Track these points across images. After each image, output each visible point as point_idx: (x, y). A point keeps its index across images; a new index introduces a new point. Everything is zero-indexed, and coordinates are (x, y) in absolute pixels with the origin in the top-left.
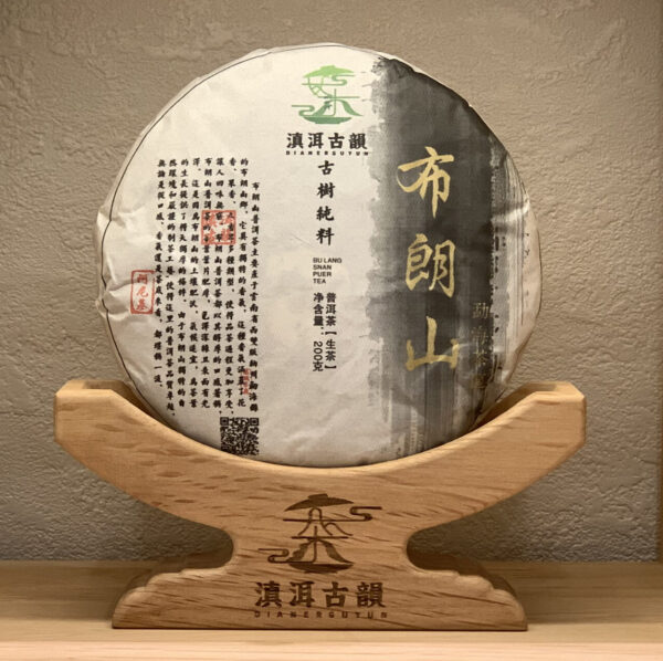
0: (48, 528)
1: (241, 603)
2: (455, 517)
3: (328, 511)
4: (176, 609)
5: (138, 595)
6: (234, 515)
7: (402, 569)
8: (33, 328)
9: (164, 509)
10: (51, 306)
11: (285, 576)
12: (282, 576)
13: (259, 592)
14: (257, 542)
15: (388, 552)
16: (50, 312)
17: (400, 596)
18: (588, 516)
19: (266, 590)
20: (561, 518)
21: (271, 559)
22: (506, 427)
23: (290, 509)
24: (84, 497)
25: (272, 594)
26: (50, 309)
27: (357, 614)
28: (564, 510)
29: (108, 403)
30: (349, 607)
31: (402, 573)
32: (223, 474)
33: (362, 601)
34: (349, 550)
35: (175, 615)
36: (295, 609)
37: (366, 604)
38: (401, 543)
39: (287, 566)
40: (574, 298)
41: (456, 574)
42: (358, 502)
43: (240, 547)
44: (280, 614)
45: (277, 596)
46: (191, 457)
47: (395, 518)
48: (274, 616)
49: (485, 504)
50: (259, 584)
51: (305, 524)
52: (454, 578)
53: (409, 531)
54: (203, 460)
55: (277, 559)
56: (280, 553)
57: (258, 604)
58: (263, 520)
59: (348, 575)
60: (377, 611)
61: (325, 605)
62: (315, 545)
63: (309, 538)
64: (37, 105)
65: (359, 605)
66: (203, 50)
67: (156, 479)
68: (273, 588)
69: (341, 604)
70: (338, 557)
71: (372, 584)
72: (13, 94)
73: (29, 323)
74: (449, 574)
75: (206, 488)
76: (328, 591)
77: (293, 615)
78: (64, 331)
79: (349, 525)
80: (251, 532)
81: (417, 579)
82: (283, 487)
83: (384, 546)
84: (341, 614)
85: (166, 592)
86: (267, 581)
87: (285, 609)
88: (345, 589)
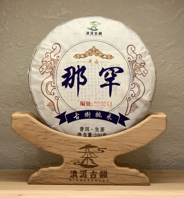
0: (12, 160)
1: (65, 177)
2: (129, 151)
3: (91, 150)
4: (46, 178)
5: (35, 174)
6: (63, 151)
7: (113, 167)
8: (8, 100)
9: (43, 149)
10: (13, 93)
11: (79, 169)
12: (78, 169)
13: (71, 173)
14: (70, 158)
15: (109, 162)
16: (13, 95)
17: (112, 175)
18: (175, 156)
19: (73, 173)
20: (167, 157)
21: (75, 164)
22: (143, 125)
23: (80, 149)
24: (23, 151)
25: (75, 174)
26: (13, 94)
27: (100, 180)
28: (168, 154)
29: (27, 118)
30: (97, 178)
31: (113, 168)
32: (60, 138)
33: (101, 176)
34: (97, 161)
35: (46, 180)
36: (82, 178)
37: (102, 177)
38: (113, 159)
39: (79, 166)
40: (170, 90)
41: (129, 168)
42: (100, 147)
43: (65, 160)
44: (77, 180)
45: (76, 175)
46: (51, 134)
47: (111, 152)
48: (75, 181)
49: (137, 148)
50: (71, 171)
51: (84, 153)
52: (128, 169)
53: (115, 155)
54: (54, 134)
55: (76, 164)
56: (77, 162)
57: (71, 177)
58: (72, 152)
59: (97, 169)
60: (106, 179)
61: (90, 177)
62: (87, 159)
63: (85, 158)
64: (10, 33)
65: (100, 177)
66: (59, 17)
67: (41, 140)
68: (75, 172)
69: (95, 177)
70: (94, 163)
71: (104, 171)
72: (3, 30)
73: (7, 98)
74: (127, 168)
75: (55, 143)
76: (91, 173)
77: (81, 180)
78: (17, 101)
79: (98, 154)
80: (69, 156)
81: (117, 170)
82: (78, 142)
83: (107, 160)
84: (95, 180)
85: (44, 173)
86: (73, 171)
87: (79, 178)
88: (96, 173)
